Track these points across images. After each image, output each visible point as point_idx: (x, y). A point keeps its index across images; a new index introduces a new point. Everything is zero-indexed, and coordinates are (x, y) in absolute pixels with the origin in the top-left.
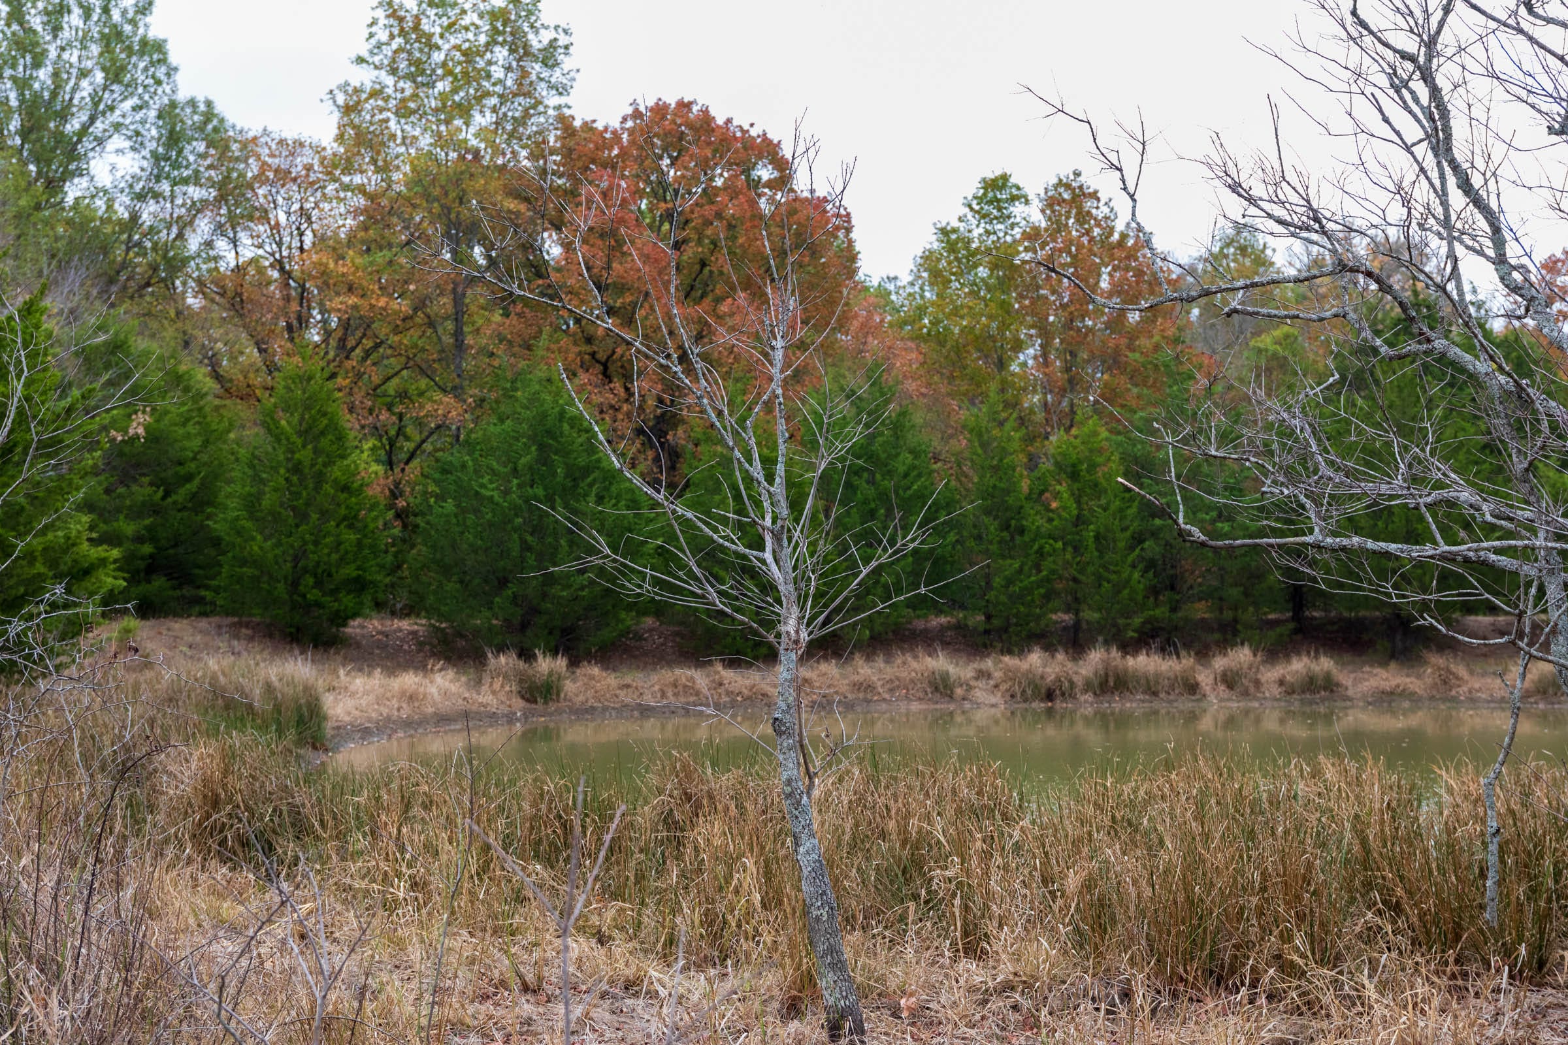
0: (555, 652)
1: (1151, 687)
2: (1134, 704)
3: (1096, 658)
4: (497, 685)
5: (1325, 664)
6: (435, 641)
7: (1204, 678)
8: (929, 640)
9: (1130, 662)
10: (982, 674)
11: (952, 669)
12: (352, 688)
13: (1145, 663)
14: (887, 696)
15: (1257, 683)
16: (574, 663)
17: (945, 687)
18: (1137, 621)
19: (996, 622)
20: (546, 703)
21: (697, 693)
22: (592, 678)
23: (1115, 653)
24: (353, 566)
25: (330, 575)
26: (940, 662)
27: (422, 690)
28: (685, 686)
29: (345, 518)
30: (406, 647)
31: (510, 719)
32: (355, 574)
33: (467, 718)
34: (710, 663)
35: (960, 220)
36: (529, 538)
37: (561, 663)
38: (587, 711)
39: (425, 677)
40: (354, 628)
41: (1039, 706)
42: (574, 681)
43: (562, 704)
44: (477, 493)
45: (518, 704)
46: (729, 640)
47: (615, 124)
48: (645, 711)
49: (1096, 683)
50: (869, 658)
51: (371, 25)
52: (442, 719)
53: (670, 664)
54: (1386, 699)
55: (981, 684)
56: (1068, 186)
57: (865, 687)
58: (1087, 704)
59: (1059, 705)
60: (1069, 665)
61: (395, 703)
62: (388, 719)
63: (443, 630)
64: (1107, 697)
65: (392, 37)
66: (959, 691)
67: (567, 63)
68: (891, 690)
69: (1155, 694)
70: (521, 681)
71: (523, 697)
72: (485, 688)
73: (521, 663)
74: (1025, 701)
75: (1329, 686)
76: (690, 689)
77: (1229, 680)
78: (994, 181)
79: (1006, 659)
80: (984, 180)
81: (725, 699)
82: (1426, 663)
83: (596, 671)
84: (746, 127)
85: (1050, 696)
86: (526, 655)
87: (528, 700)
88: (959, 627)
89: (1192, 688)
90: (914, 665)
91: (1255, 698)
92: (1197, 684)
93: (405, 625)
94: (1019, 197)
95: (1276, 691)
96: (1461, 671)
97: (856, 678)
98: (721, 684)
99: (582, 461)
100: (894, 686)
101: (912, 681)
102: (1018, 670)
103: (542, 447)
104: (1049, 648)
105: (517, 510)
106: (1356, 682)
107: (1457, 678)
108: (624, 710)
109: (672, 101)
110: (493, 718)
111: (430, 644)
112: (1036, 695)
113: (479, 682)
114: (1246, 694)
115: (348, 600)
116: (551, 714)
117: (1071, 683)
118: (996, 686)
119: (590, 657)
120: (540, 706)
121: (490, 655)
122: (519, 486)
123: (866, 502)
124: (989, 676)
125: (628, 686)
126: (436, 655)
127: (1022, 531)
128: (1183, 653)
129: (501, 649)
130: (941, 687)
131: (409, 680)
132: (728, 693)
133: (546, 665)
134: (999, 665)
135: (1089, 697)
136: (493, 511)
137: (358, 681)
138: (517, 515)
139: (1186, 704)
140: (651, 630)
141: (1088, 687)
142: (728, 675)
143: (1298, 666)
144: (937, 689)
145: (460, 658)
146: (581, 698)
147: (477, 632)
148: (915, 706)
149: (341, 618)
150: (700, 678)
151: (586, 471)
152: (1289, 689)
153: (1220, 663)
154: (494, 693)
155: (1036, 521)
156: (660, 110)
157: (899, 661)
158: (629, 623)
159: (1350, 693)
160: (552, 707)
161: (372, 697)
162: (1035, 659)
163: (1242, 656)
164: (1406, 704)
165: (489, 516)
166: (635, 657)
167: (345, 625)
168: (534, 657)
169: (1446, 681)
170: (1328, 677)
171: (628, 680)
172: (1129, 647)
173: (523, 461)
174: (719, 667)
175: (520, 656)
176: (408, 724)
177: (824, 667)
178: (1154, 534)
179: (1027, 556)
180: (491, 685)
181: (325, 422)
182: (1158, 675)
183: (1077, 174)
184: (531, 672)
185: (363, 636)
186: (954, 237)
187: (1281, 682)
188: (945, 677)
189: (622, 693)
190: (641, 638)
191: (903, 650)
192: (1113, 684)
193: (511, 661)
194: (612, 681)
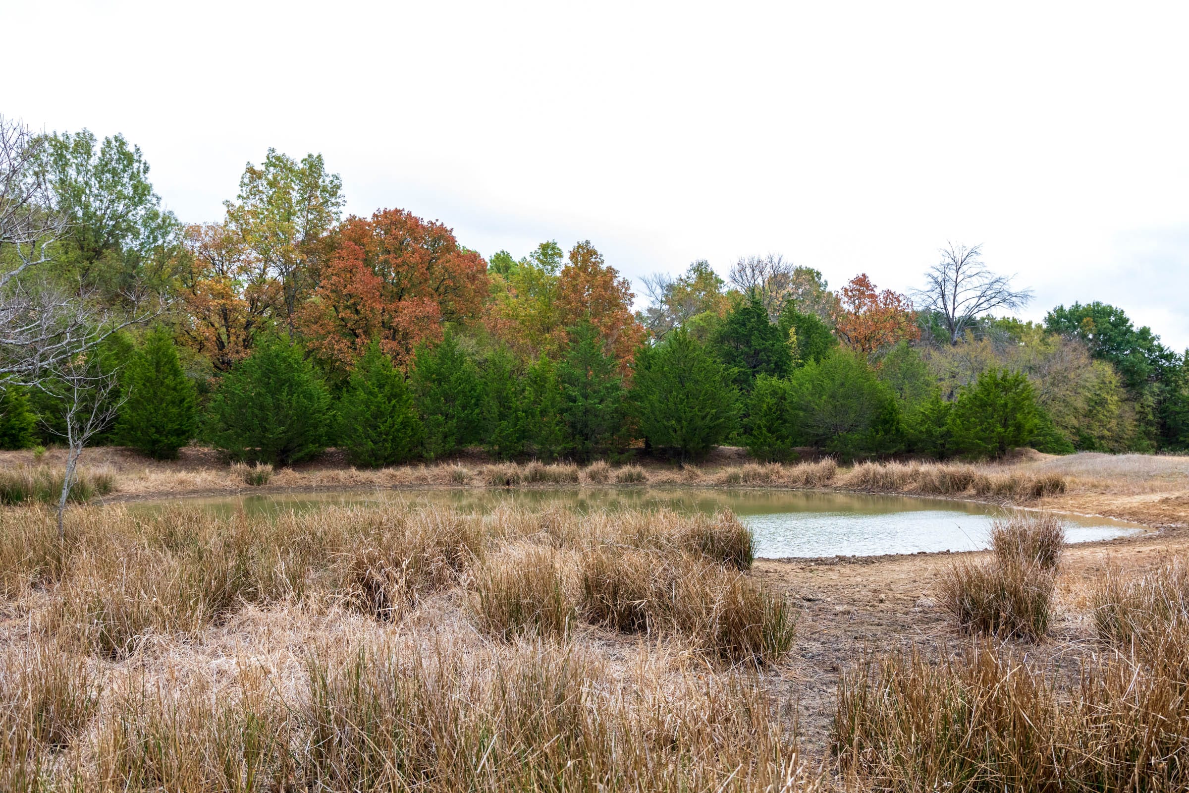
1: (556, 479)
2: (547, 487)
3: (532, 466)
4: (234, 477)
5: (639, 469)
7: (581, 475)
9: (548, 467)
10: (478, 473)
11: (465, 470)
13: (554, 468)
14: (432, 483)
15: (606, 477)
16: (277, 468)
17: (460, 479)
20: (259, 485)
22: (287, 474)
23: (541, 464)
26: (458, 467)
33: (212, 491)
34: (349, 468)
37: (270, 468)
38: (279, 489)
39: (197, 473)
41: (502, 487)
42: (276, 476)
43: (268, 486)
45: (243, 485)
48: (311, 489)
49: (530, 477)
50: (437, 465)
54: (661, 485)
55: (477, 477)
56: (583, 248)
57: (424, 479)
58: (524, 486)
59: (512, 487)
60: (519, 469)
61: (173, 485)
64: (535, 484)
66: (465, 481)
67: (340, 192)
68: (434, 480)
69: (558, 482)
70: (247, 475)
71: (246, 483)
72: (228, 478)
73: (248, 468)
74: (496, 485)
75: (640, 478)
76: (336, 479)
77: (593, 476)
78: (548, 245)
79: (489, 466)
80: (543, 244)
81: (353, 484)
82: (683, 468)
83: (289, 471)
84: (434, 221)
85: (507, 483)
86: (251, 464)
87: (249, 484)
89: (575, 479)
90: (447, 468)
91: (605, 484)
92: (577, 478)
94: (559, 253)
95: (614, 481)
96: (699, 472)
97: (419, 475)
98: (352, 477)
100: (436, 478)
101: (445, 476)
102: (493, 471)
106: (652, 477)
107: (697, 475)
108: (300, 488)
109: (392, 209)
110: (229, 492)
112: (501, 482)
113: (225, 476)
114: (600, 482)
116: (261, 490)
117: (518, 477)
118: (483, 478)
119: (287, 465)
120: (255, 487)
121: (233, 464)
124: (481, 474)
125: (304, 478)
127: (509, 408)
128: (573, 464)
129: (239, 461)
130: (458, 479)
132: (355, 481)
133: (261, 468)
134: (486, 469)
135: (525, 484)
139: (568, 487)
141: (526, 479)
142: (357, 473)
143: (626, 469)
144: (455, 480)
146: (278, 483)
148: (445, 488)
150: (342, 474)
152: (620, 480)
153: (589, 468)
154: (231, 480)
155: (515, 403)
156: (387, 213)
157: (441, 467)
159: (649, 482)
160: (262, 487)
162: (504, 466)
163: (599, 466)
164: (673, 487)
168: (255, 466)
169: (692, 477)
170: (639, 475)
171: (305, 475)
172: (548, 461)
174: (353, 469)
175: (247, 464)
177: (404, 469)
180: (231, 477)
182: (560, 474)
183: (589, 242)
184: (253, 471)
187: (618, 477)
188: (460, 474)
189: (300, 481)
192: (537, 477)
193: (242, 467)
194: (297, 475)
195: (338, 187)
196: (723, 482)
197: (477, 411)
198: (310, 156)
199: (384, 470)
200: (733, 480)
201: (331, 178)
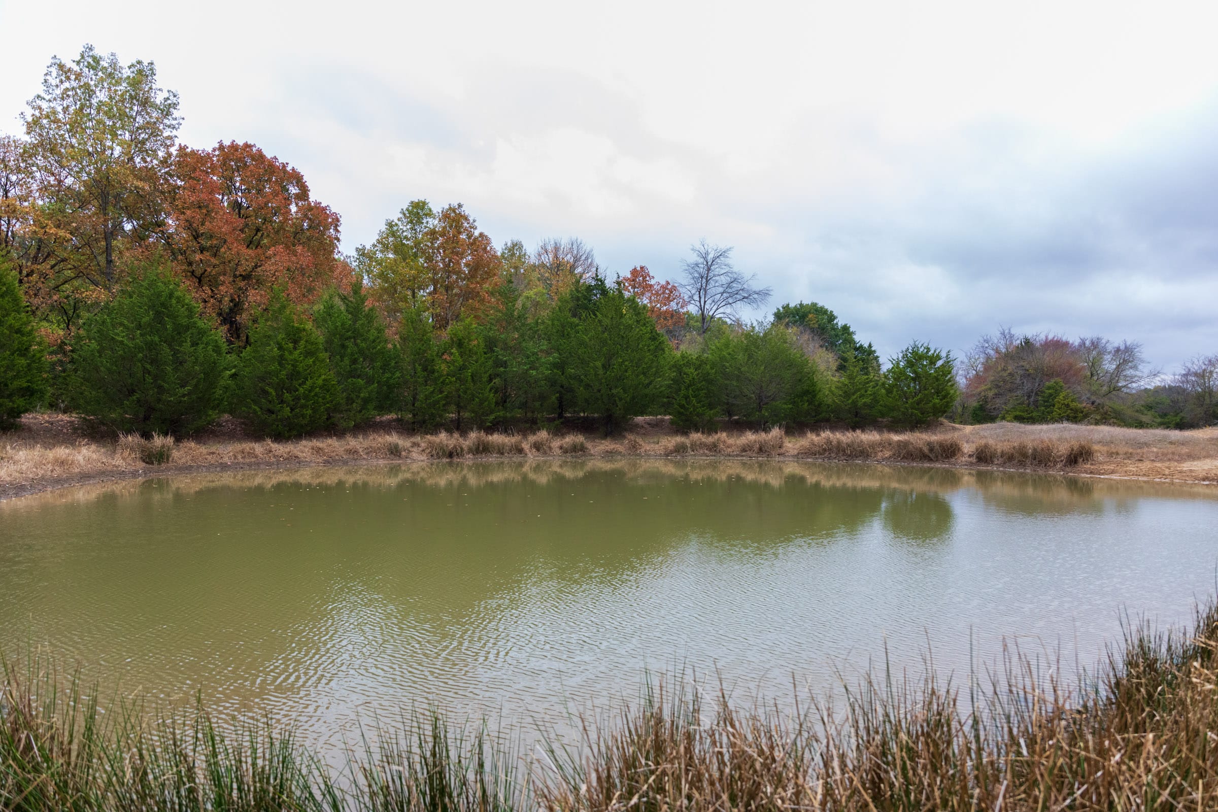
0: (166, 434)
1: (500, 451)
2: (493, 459)
3: (473, 436)
4: (126, 453)
5: (580, 439)
6: (85, 427)
7: (526, 446)
8: (386, 427)
9: (490, 438)
10: (415, 444)
11: (400, 442)
12: (16, 458)
13: (497, 438)
14: (365, 456)
15: (550, 448)
16: (178, 440)
17: (397, 451)
18: (492, 417)
19: (420, 418)
20: (159, 464)
21: (256, 457)
22: (191, 449)
23: (482, 433)
24: (25, 380)
25: (6, 385)
26: (393, 438)
27: (71, 458)
28: (249, 453)
29: (19, 349)
30: (65, 431)
31: (134, 474)
32: (25, 385)
33: (102, 474)
34: (264, 440)
35: (399, 220)
36: (148, 366)
37: (170, 440)
38: (187, 468)
39: (74, 449)
40: (27, 419)
41: (445, 460)
42: (179, 451)
43: (171, 464)
44: (113, 339)
45: (141, 465)
46: (275, 426)
47: (209, 150)
48: (224, 467)
49: (474, 448)
50: (355, 436)
51: (46, 74)
52: (85, 477)
53: (240, 440)
54: (609, 455)
55: (415, 449)
56: (454, 211)
57: (353, 452)
58: (469, 459)
59: (456, 460)
60: (461, 439)
61: (50, 467)
62: (43, 478)
63: (90, 421)
64: (479, 456)
65: (61, 82)
66: (403, 453)
67: (175, 113)
68: (367, 453)
69: (502, 454)
70: (143, 451)
71: (144, 461)
72: (118, 456)
73: (143, 440)
74: (439, 458)
75: (582, 449)
76: (252, 454)
77: (537, 447)
78: (418, 203)
79: (429, 437)
80: (412, 202)
81: (273, 460)
82: (624, 437)
83: (193, 444)
85: (451, 455)
86: (147, 436)
87: (147, 463)
88: (399, 420)
89: (520, 451)
90: (380, 439)
91: (550, 455)
92: (522, 449)
93: (65, 418)
94: (430, 214)
95: (559, 452)
96: (640, 440)
97: (348, 447)
98: (270, 451)
99: (184, 321)
100: (369, 451)
101: (379, 448)
102: (434, 442)
103: (158, 314)
104: (449, 431)
105: (140, 349)
106: (594, 447)
107: (639, 445)
108: (210, 467)
109: (240, 142)
110: (122, 474)
111: (82, 428)
112: (444, 455)
113: (114, 452)
114: (545, 453)
115: (20, 402)
116: (163, 471)
117: (462, 449)
118: (423, 451)
119: (188, 436)
120: (155, 466)
121: (121, 436)
122: (141, 335)
123: (352, 354)
124: (419, 445)
125: (213, 453)
126: (84, 436)
127: (433, 372)
128: (516, 434)
129: (129, 432)
130: (394, 451)
131: (62, 452)
132: (275, 456)
133: (159, 441)
134: (423, 441)
135: (470, 456)
136: (124, 350)
137: (21, 453)
138: (140, 352)
139: (517, 459)
140: (227, 421)
141: (470, 451)
142: (275, 446)
143: (570, 440)
144: (392, 453)
145: (102, 437)
146: (183, 460)
147: (114, 422)
148: (381, 462)
149: (17, 413)
150: (258, 448)
151: (187, 328)
152: (565, 450)
153: (532, 438)
154: (124, 459)
155: (440, 367)
156: (234, 147)
157: (371, 438)
158: (214, 416)
159: (592, 452)
160: (164, 466)
161: (31, 464)
162: (443, 437)
163: (543, 435)
164: (619, 457)
165: (121, 352)
166: (217, 436)
167: (20, 417)
168: (152, 437)
169: (634, 447)
170: (582, 444)
171: (213, 449)
172: (490, 430)
173: (144, 320)
174: (269, 441)
175: (142, 437)
176: (58, 481)
177: (329, 441)
178: (497, 375)
179: (436, 384)
180: (122, 453)
181: (4, 289)
182: (504, 445)
183: (460, 206)
184: (149, 445)
185: (35, 424)
186: (395, 228)
187: (561, 448)
188: (396, 446)
189: (209, 457)
190: (221, 425)
191: (374, 431)
192: (482, 449)
193: (136, 439)
194: (203, 449)
195: (175, 105)
196: (671, 452)
197: (398, 374)
198: (139, 62)
199: (304, 442)
200: (680, 449)
201: (166, 95)
